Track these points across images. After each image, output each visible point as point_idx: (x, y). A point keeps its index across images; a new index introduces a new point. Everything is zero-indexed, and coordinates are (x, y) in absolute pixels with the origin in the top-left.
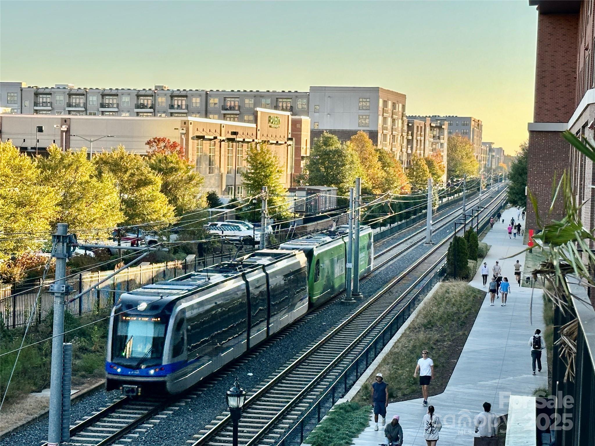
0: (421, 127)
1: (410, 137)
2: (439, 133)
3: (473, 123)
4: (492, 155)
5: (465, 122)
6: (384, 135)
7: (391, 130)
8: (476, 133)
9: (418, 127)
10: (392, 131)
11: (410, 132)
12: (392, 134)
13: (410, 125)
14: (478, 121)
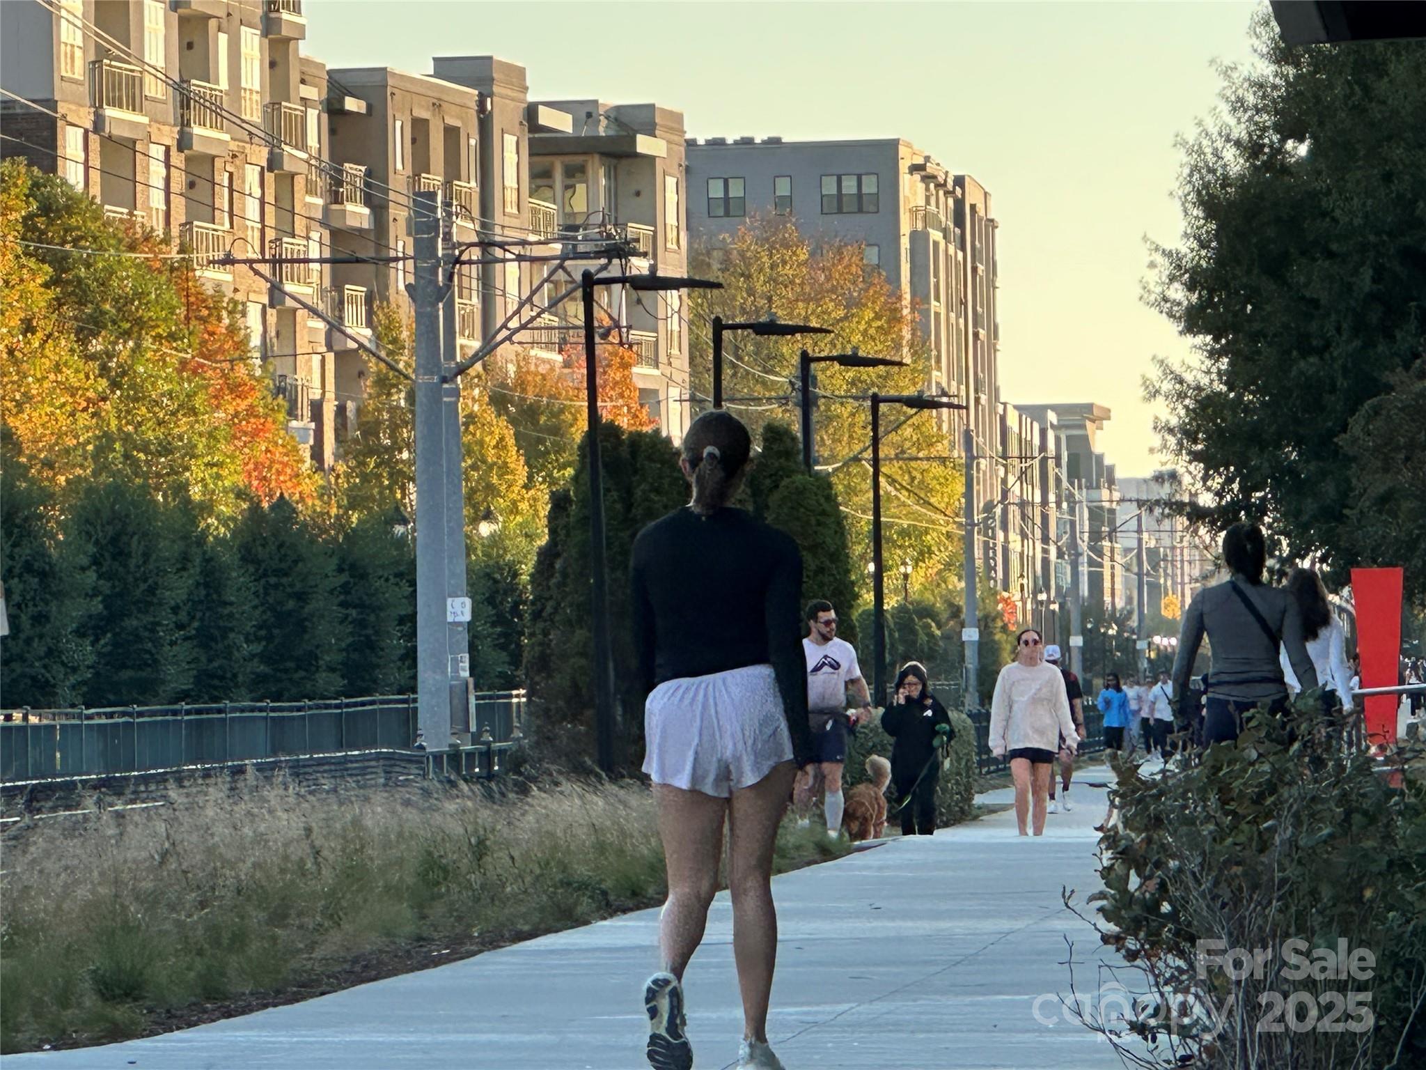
0: (452, 134)
1: (357, 214)
2: (614, 194)
3: (911, 190)
4: (1096, 514)
5: (849, 186)
6: (110, 143)
7: (170, 111)
8: (941, 279)
9: (420, 128)
10: (184, 124)
11: (355, 171)
12: (184, 142)
13: (351, 104)
14: (959, 181)
